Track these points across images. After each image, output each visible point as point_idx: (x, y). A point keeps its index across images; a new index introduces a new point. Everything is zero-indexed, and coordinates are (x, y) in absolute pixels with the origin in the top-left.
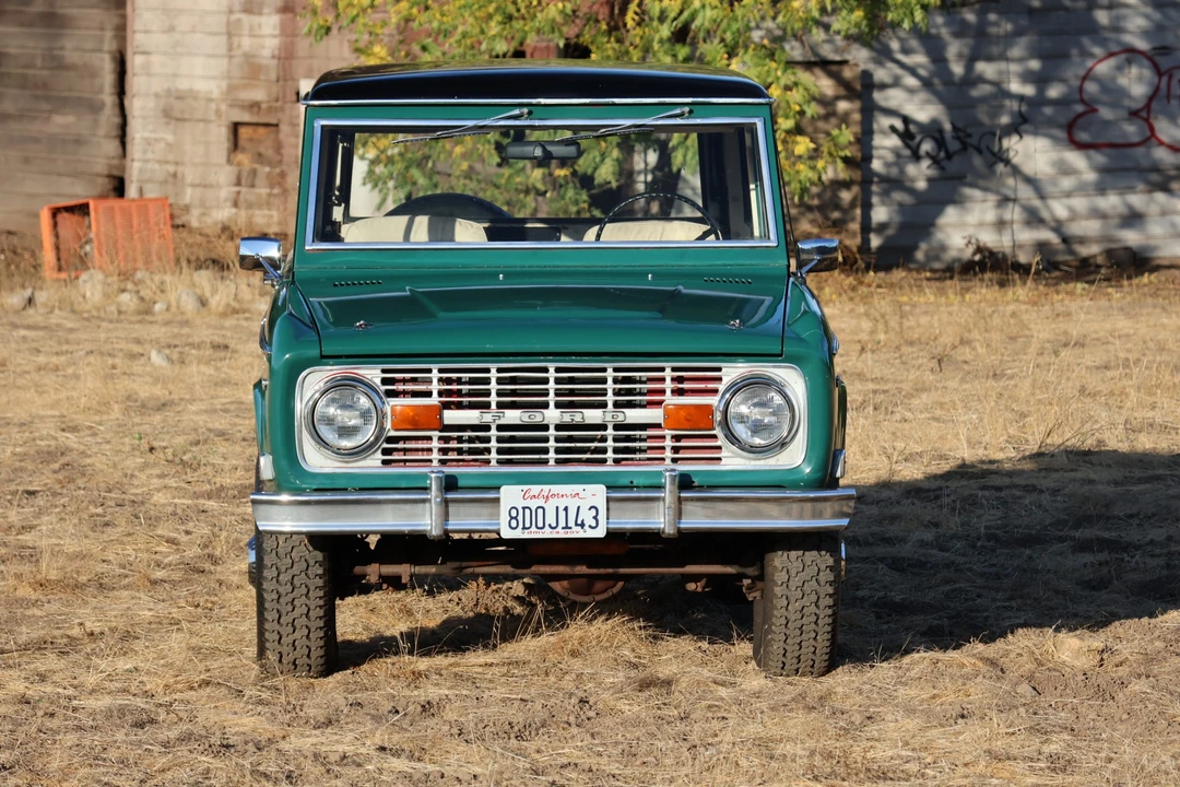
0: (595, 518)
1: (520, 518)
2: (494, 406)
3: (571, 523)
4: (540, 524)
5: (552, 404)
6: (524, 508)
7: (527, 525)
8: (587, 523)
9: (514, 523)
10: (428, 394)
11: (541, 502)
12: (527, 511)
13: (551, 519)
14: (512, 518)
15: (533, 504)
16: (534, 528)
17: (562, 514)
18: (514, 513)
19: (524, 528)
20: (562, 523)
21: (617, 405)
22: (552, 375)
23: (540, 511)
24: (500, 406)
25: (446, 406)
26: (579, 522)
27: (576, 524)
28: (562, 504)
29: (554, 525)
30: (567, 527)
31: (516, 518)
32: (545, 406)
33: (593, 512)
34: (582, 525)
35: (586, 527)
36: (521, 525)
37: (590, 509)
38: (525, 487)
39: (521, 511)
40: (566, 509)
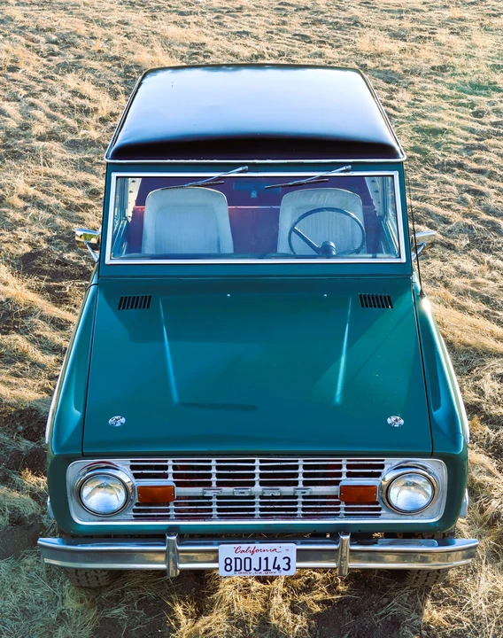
0: (288, 564)
1: (233, 564)
2: (214, 485)
3: (270, 567)
4: (248, 568)
5: (257, 483)
6: (236, 559)
7: (238, 568)
8: (282, 567)
9: (228, 568)
10: (166, 476)
11: (249, 555)
12: (238, 561)
13: (255, 565)
14: (227, 565)
15: (243, 556)
16: (243, 570)
17: (264, 562)
18: (228, 562)
19: (236, 570)
20: (264, 567)
21: (305, 483)
22: (257, 463)
23: (248, 561)
24: (219, 484)
25: (178, 484)
26: (276, 566)
27: (274, 568)
28: (263, 555)
29: (257, 568)
30: (267, 570)
31: (230, 564)
32: (253, 484)
33: (287, 560)
34: (279, 568)
35: (281, 569)
36: (234, 568)
37: (284, 558)
38: (237, 546)
39: (234, 561)
40: (267, 559)
